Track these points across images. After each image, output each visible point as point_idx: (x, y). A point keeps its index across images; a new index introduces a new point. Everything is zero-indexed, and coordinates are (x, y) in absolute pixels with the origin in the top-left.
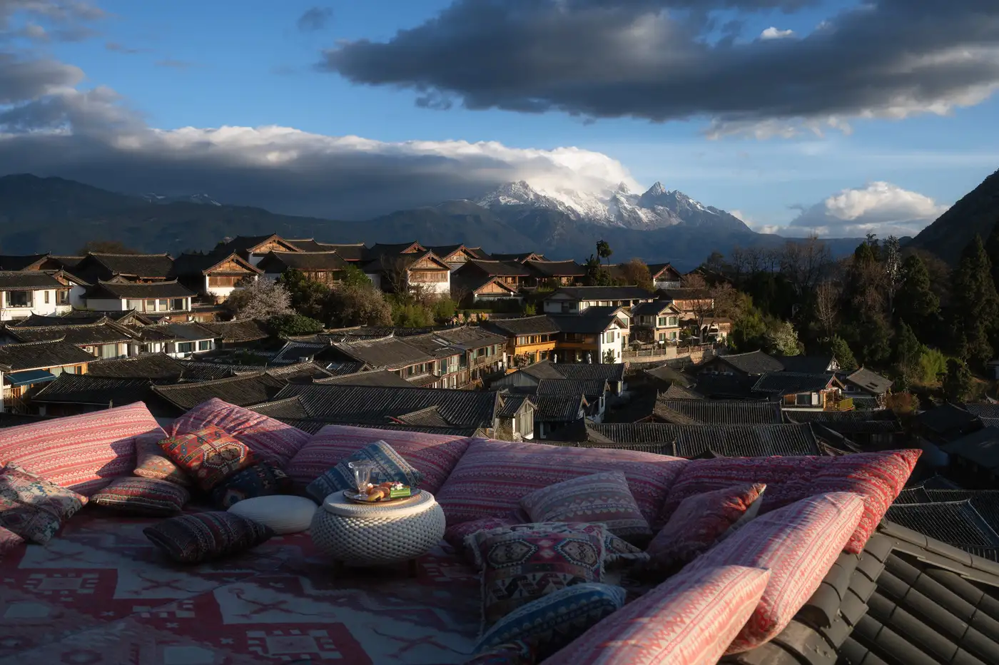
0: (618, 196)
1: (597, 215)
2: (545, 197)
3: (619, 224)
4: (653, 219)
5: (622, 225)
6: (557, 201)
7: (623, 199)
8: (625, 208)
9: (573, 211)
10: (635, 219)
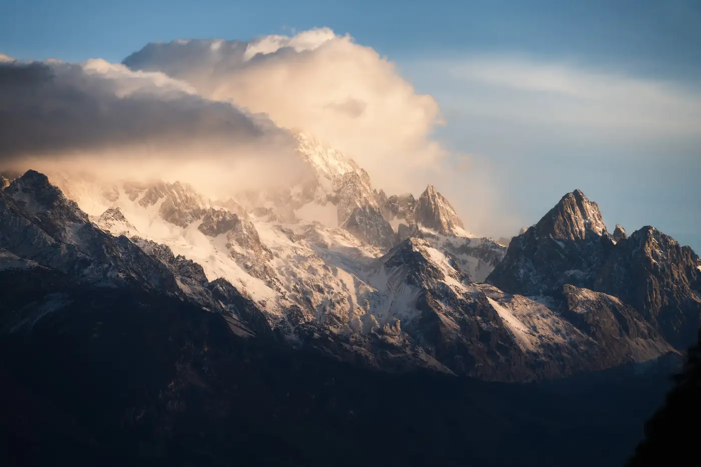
0: (419, 245)
1: (333, 319)
2: (123, 239)
3: (423, 356)
4: (559, 339)
5: (433, 362)
6: (172, 260)
7: (436, 257)
8: (447, 294)
9: (240, 301)
10: (485, 336)
